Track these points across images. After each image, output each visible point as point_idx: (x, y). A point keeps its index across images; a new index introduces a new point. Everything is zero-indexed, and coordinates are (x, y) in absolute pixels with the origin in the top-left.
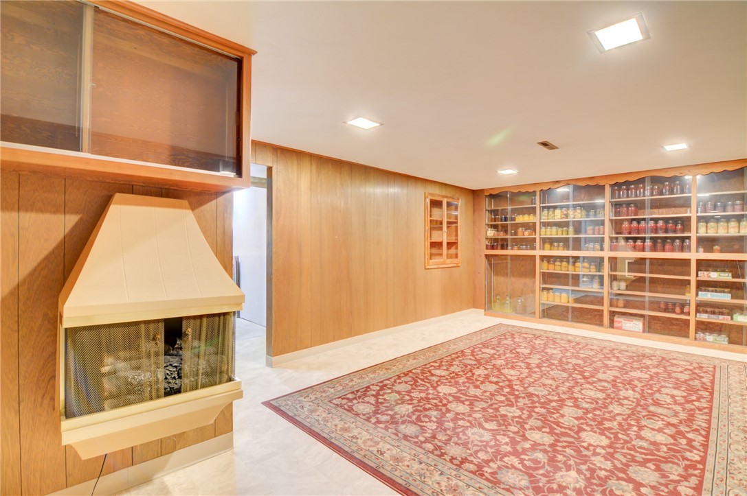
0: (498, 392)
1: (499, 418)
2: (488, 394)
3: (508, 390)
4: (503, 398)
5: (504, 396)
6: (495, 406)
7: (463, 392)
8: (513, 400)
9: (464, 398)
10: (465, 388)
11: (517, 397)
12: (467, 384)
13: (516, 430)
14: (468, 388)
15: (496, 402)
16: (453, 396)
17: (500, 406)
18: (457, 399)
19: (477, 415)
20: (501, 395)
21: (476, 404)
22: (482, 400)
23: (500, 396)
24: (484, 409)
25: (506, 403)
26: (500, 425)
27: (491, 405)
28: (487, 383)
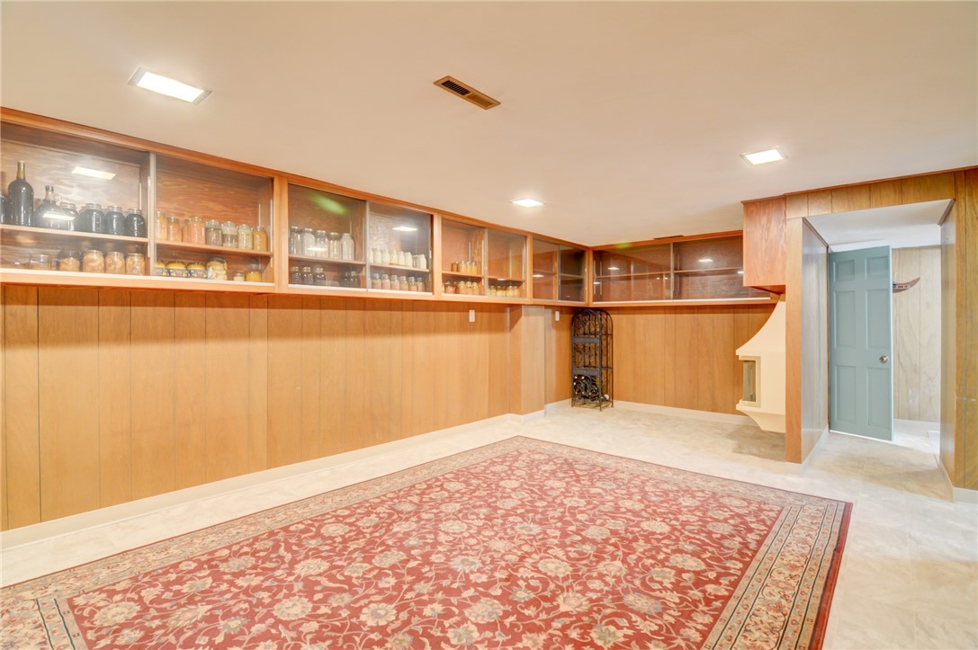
0: (584, 525)
1: (587, 496)
2: (599, 522)
3: (571, 528)
4: (579, 517)
5: (577, 520)
6: (591, 506)
7: (632, 523)
8: (567, 514)
9: (629, 515)
10: (631, 529)
11: (560, 519)
12: (630, 536)
13: (573, 488)
14: (626, 531)
15: (588, 512)
16: (643, 517)
17: (585, 506)
18: (635, 513)
19: (609, 498)
20: (581, 521)
21: (611, 509)
22: (605, 514)
23: (583, 519)
24: (602, 503)
25: (576, 511)
26: (588, 492)
27: (594, 508)
28: (599, 539)
